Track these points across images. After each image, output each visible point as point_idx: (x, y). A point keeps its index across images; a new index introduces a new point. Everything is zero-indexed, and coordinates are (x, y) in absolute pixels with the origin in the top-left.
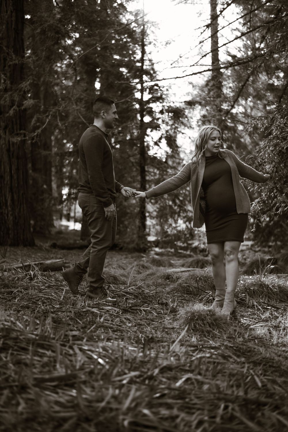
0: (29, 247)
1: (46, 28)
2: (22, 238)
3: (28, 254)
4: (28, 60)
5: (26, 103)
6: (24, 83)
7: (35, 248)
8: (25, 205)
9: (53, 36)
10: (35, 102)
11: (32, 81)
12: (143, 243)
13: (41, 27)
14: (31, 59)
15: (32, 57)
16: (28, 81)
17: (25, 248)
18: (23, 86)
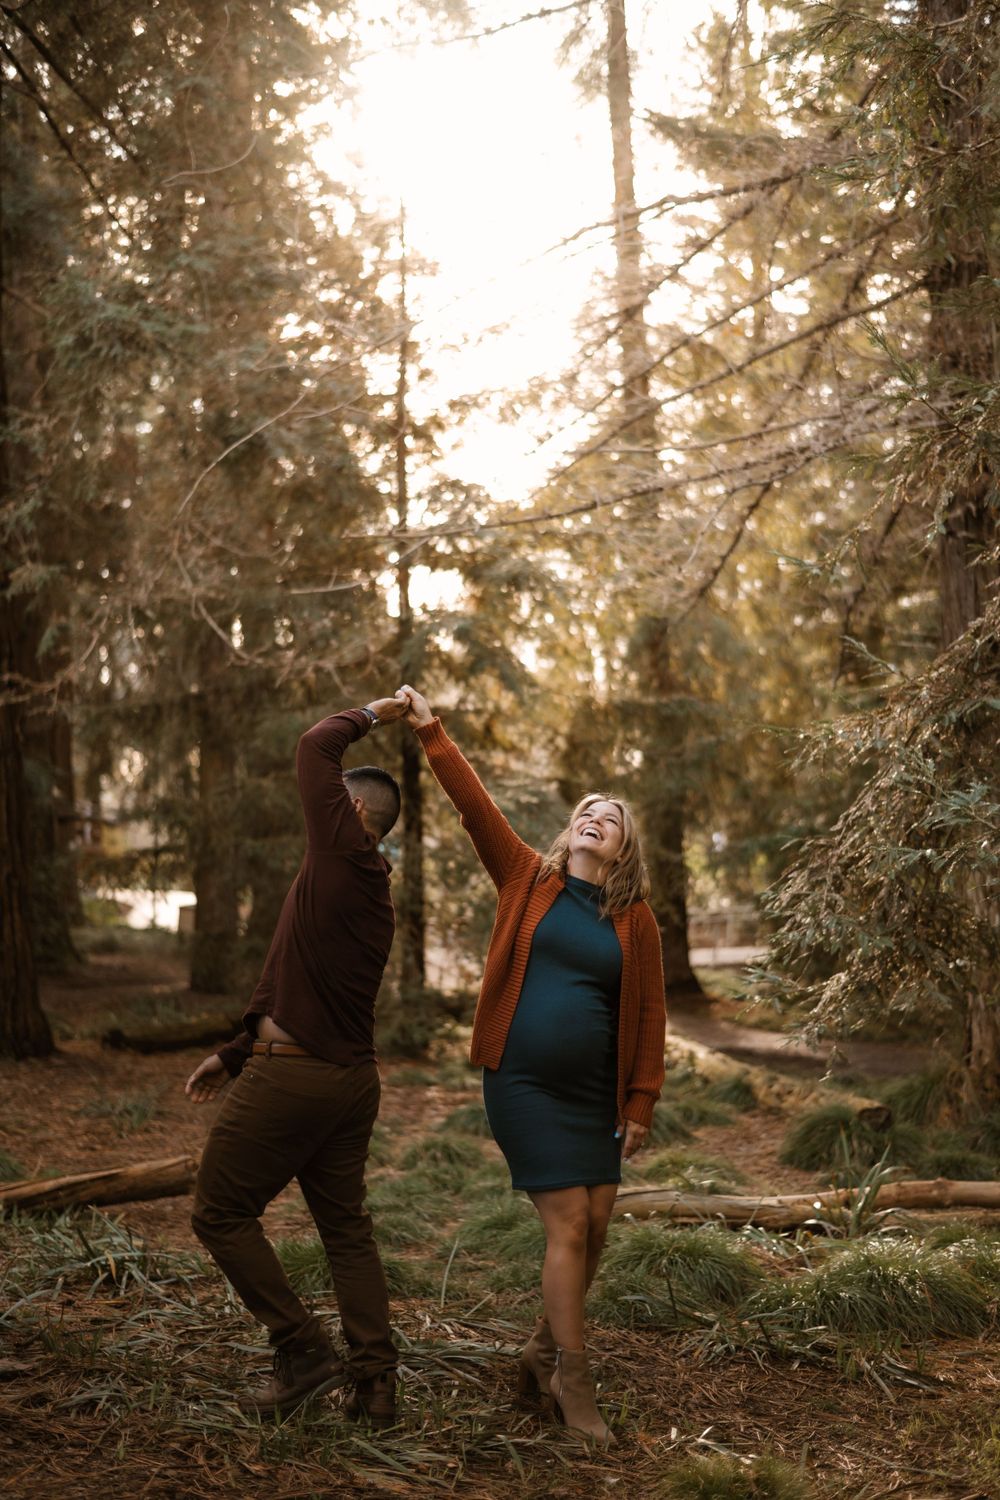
0: (33, 1060)
1: (91, 329)
2: (9, 1028)
3: (35, 1091)
4: (27, 431)
5: (19, 576)
6: (11, 506)
7: (56, 1061)
8: (17, 916)
9: (115, 357)
10: (52, 574)
11: (40, 504)
12: (421, 1024)
13: (76, 328)
14: (37, 428)
15: (41, 422)
16: (27, 500)
17: (23, 1067)
18: (6, 517)
